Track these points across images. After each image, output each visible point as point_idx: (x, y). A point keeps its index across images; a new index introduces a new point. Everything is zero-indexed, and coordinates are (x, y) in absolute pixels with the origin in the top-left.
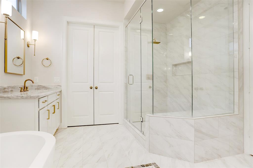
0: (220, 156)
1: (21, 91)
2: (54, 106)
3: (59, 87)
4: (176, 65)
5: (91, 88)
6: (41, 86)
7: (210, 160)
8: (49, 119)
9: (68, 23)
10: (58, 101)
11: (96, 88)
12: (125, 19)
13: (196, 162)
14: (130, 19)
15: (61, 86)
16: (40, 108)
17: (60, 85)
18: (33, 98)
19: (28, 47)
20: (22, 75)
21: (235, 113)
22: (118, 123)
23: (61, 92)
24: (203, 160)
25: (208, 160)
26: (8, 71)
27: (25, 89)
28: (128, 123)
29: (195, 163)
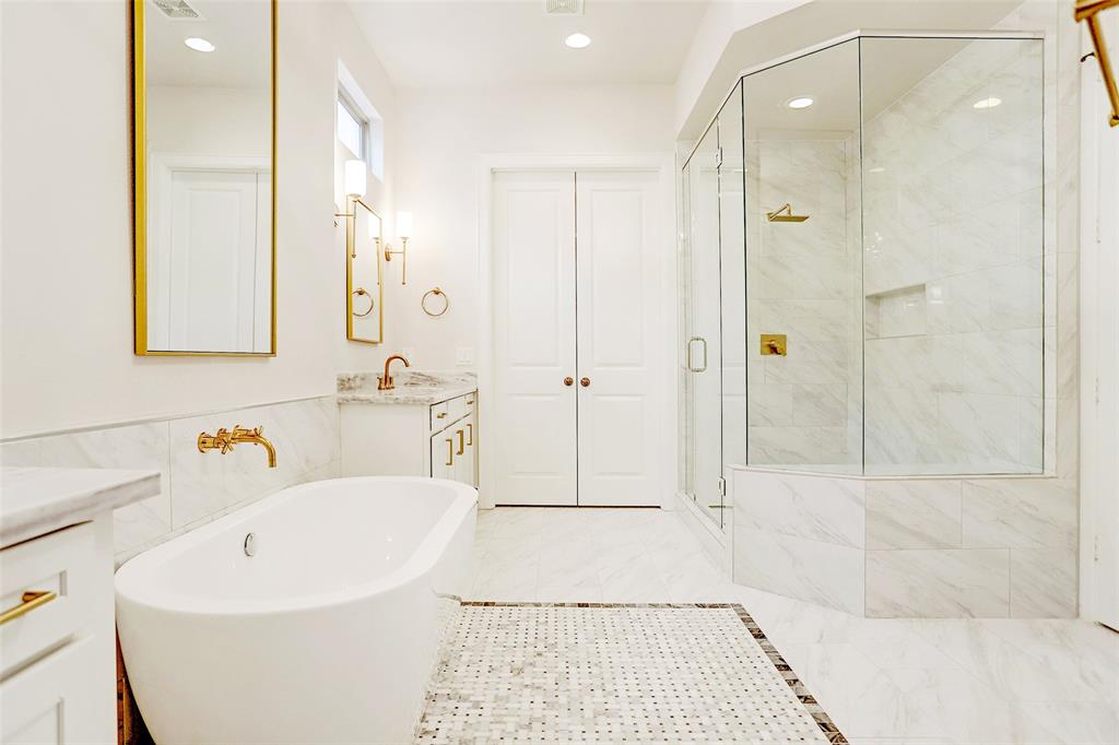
0: (967, 612)
1: (380, 388)
2: (461, 432)
3: (470, 378)
4: (876, 299)
5: (569, 383)
6: (419, 374)
7: (925, 617)
8: (451, 464)
9: (493, 172)
10: (469, 420)
11: (586, 383)
12: (680, 138)
13: (870, 614)
14: (697, 139)
15: (476, 376)
16: (435, 430)
17: (473, 371)
18: (420, 403)
19: (388, 260)
20: (376, 343)
21: (1048, 473)
22: (659, 507)
23: (476, 393)
24: (896, 611)
25: (920, 616)
26: (354, 337)
27: (386, 381)
28: (690, 504)
29: (866, 617)
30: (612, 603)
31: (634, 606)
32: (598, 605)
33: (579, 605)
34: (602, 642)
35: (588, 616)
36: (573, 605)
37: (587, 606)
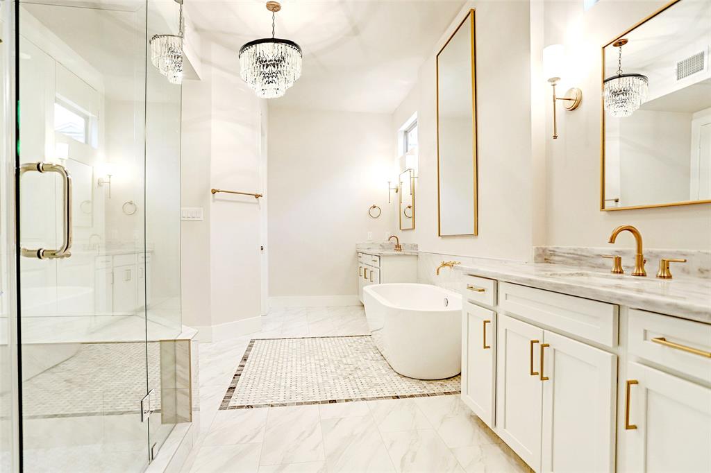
30: (313, 405)
31: (297, 404)
32: (323, 402)
33: (335, 401)
34: (320, 381)
35: (329, 395)
36: (340, 401)
37: (330, 401)
